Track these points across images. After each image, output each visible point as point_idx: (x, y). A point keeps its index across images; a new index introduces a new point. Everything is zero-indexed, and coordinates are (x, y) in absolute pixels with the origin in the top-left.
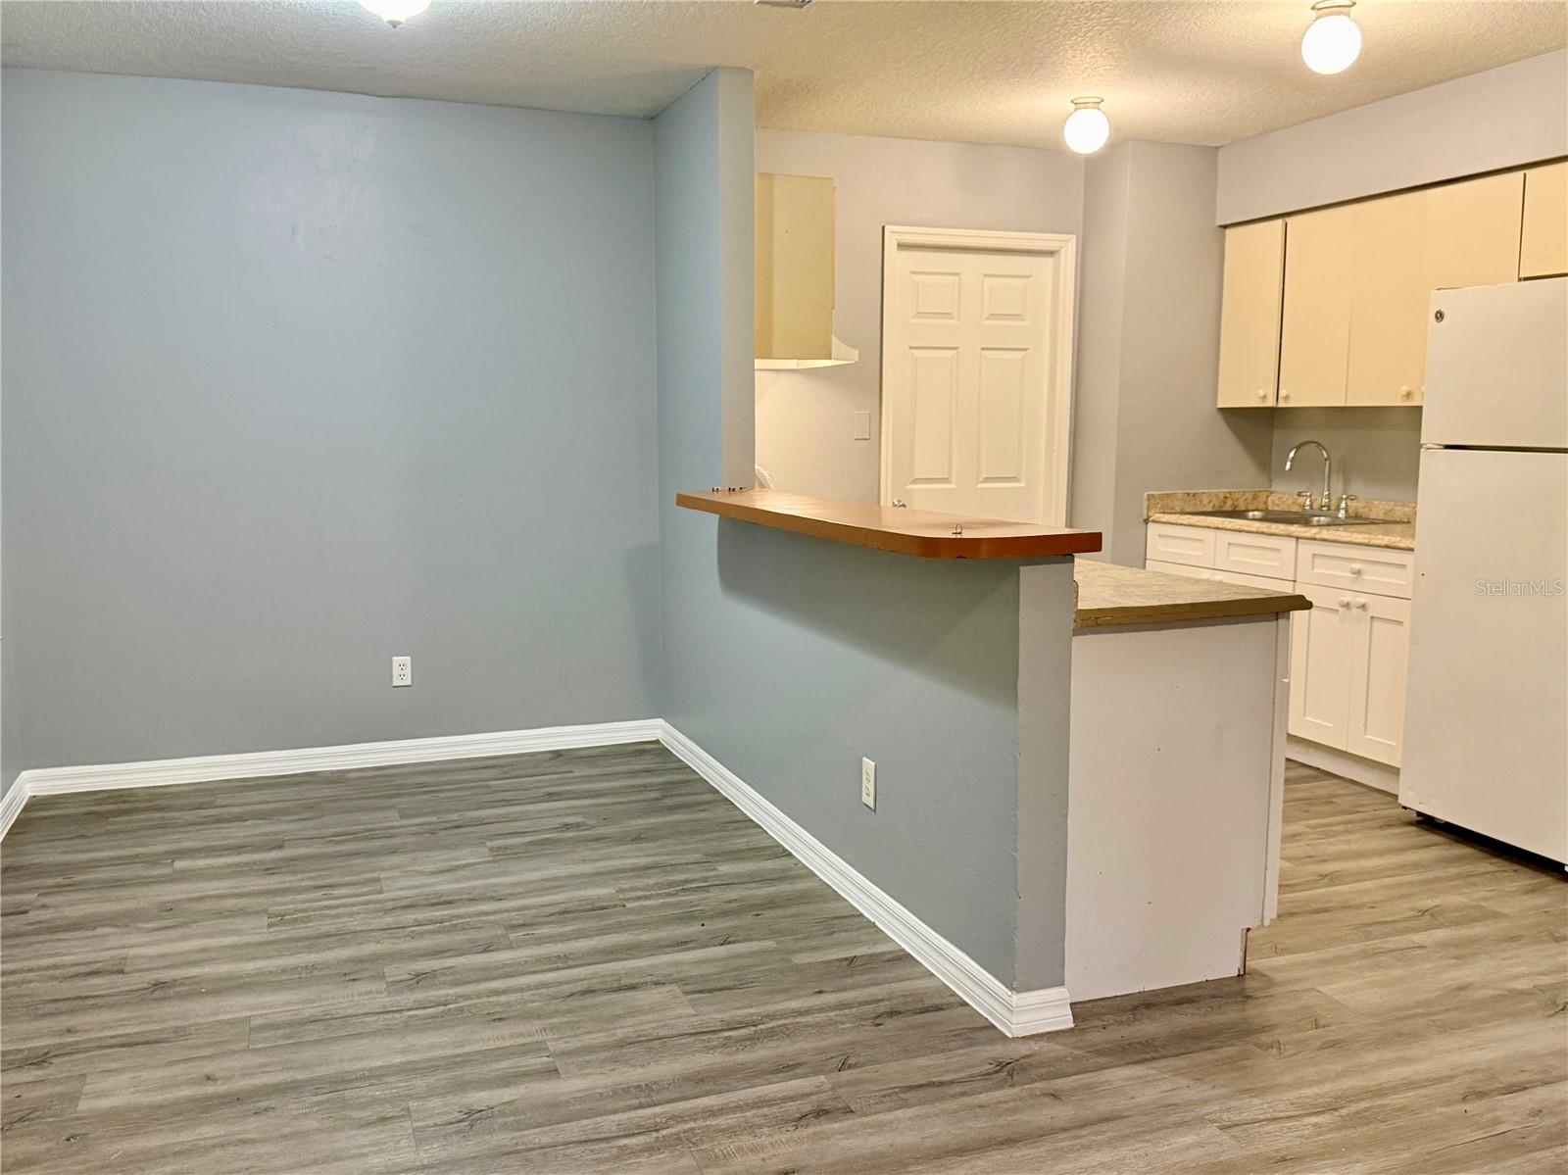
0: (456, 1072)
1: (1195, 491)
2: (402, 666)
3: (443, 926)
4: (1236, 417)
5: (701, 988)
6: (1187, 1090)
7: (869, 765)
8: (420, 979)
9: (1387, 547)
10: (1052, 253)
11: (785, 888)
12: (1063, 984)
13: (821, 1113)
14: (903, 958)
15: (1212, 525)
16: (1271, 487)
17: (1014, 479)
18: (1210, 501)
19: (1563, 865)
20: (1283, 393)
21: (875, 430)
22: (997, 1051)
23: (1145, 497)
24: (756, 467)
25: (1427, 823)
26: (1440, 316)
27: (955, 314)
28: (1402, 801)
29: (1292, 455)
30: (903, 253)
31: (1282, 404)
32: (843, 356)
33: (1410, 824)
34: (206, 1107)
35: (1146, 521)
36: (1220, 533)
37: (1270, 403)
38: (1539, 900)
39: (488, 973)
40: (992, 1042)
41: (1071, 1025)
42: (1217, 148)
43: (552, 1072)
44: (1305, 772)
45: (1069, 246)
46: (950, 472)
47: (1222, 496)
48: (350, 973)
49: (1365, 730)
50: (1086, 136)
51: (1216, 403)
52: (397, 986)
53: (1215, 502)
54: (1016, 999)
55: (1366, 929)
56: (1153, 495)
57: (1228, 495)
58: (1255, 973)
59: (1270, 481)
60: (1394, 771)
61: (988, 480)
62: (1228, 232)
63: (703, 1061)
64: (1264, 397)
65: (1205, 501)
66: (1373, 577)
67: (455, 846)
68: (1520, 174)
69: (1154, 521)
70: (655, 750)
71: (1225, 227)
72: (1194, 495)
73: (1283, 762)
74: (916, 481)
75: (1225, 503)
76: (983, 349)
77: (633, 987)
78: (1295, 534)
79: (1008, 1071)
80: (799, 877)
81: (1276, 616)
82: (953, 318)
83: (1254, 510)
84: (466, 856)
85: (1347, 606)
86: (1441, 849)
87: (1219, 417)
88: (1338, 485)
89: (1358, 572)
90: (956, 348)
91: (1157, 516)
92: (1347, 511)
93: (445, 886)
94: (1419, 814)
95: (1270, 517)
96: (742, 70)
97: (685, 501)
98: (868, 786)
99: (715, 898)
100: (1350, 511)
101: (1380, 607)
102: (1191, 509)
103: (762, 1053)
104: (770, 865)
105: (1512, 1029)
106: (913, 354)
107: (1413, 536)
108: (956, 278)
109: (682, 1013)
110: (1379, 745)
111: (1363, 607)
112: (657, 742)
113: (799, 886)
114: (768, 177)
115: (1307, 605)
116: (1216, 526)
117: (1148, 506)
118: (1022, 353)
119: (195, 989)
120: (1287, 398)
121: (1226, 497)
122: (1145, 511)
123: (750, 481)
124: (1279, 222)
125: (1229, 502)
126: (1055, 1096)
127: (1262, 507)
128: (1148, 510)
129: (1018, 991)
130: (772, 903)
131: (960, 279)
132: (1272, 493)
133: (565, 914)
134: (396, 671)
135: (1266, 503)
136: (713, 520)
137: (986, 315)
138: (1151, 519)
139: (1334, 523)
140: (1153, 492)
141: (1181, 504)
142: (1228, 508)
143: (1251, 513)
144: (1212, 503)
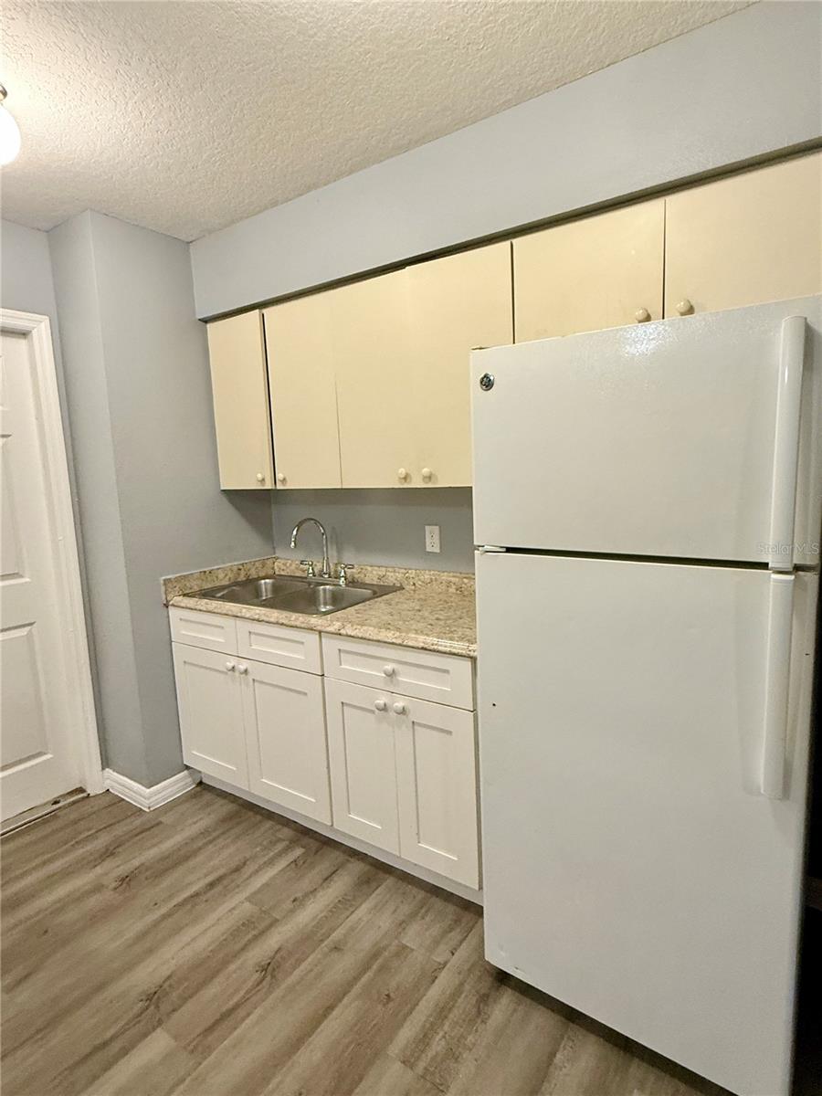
1: (210, 569)
4: (238, 498)
9: (423, 649)
10: (24, 334)
15: (230, 613)
16: (274, 553)
18: (226, 575)
20: (280, 476)
23: (162, 582)
26: (487, 383)
29: (295, 532)
31: (279, 487)
35: (166, 606)
36: (239, 622)
37: (269, 485)
42: (188, 243)
45: (42, 329)
47: (235, 568)
49: (419, 838)
51: (219, 486)
53: (230, 575)
56: (170, 579)
57: (241, 567)
59: (274, 548)
62: (209, 324)
64: (263, 480)
65: (221, 575)
68: (505, 244)
69: (173, 605)
71: (206, 321)
72: (210, 572)
75: (239, 574)
78: (319, 628)
83: (264, 579)
87: (224, 500)
88: (333, 553)
89: (391, 673)
91: (178, 600)
92: (346, 579)
100: (348, 576)
116: (235, 614)
117: (166, 590)
118: (4, 439)
120: (284, 481)
121: (240, 569)
122: (164, 597)
124: (256, 313)
125: (243, 573)
127: (271, 572)
128: (166, 594)
132: (277, 558)
135: (273, 568)
138: (171, 603)
140: (168, 577)
141: (199, 582)
142: (242, 578)
143: (263, 581)
144: (230, 579)
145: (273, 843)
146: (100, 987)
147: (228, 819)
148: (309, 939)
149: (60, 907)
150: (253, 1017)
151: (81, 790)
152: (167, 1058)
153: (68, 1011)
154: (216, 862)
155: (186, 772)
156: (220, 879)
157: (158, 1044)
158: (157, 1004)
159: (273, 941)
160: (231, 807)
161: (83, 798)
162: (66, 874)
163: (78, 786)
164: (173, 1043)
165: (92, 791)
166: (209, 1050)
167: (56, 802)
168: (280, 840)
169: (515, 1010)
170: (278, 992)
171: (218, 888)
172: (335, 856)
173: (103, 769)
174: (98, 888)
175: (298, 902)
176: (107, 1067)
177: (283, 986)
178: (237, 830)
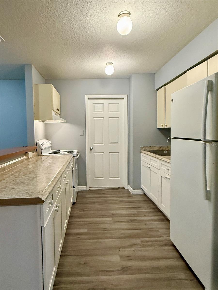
1: (152, 146)
10: (123, 98)
17: (117, 143)
21: (85, 133)
23: (140, 147)
26: (172, 101)
27: (103, 111)
30: (90, 100)
31: (166, 127)
37: (164, 127)
42: (155, 74)
45: (126, 97)
46: (103, 141)
47: (159, 147)
51: (157, 127)
56: (142, 147)
57: (161, 147)
61: (111, 143)
64: (162, 126)
65: (155, 148)
69: (142, 153)
71: (157, 90)
72: (152, 147)
74: (95, 143)
76: (109, 118)
78: (159, 158)
82: (102, 112)
90: (103, 118)
106: (94, 119)
108: (103, 104)
116: (149, 154)
117: (141, 149)
118: (118, 118)
131: (104, 105)
137: (110, 111)
140: (142, 146)
141: (149, 149)
142: (161, 149)
143: (165, 151)
144: (157, 149)
145: (149, 207)
146: (107, 210)
147: (145, 201)
148: (142, 221)
149: (110, 200)
150: (124, 224)
151: (124, 187)
152: (110, 221)
153: (102, 210)
154: (136, 205)
155: (142, 190)
156: (135, 207)
157: (110, 219)
158: (113, 215)
159: (135, 218)
160: (147, 199)
161: (124, 189)
162: (114, 197)
163: (124, 186)
164: (112, 220)
165: (125, 188)
166: (115, 223)
167: (119, 187)
168: (151, 207)
169: (171, 250)
170: (130, 223)
171: (134, 208)
172: (160, 214)
173: (128, 184)
174: (117, 200)
175: (145, 216)
176: (103, 217)
177: (132, 223)
178: (144, 203)
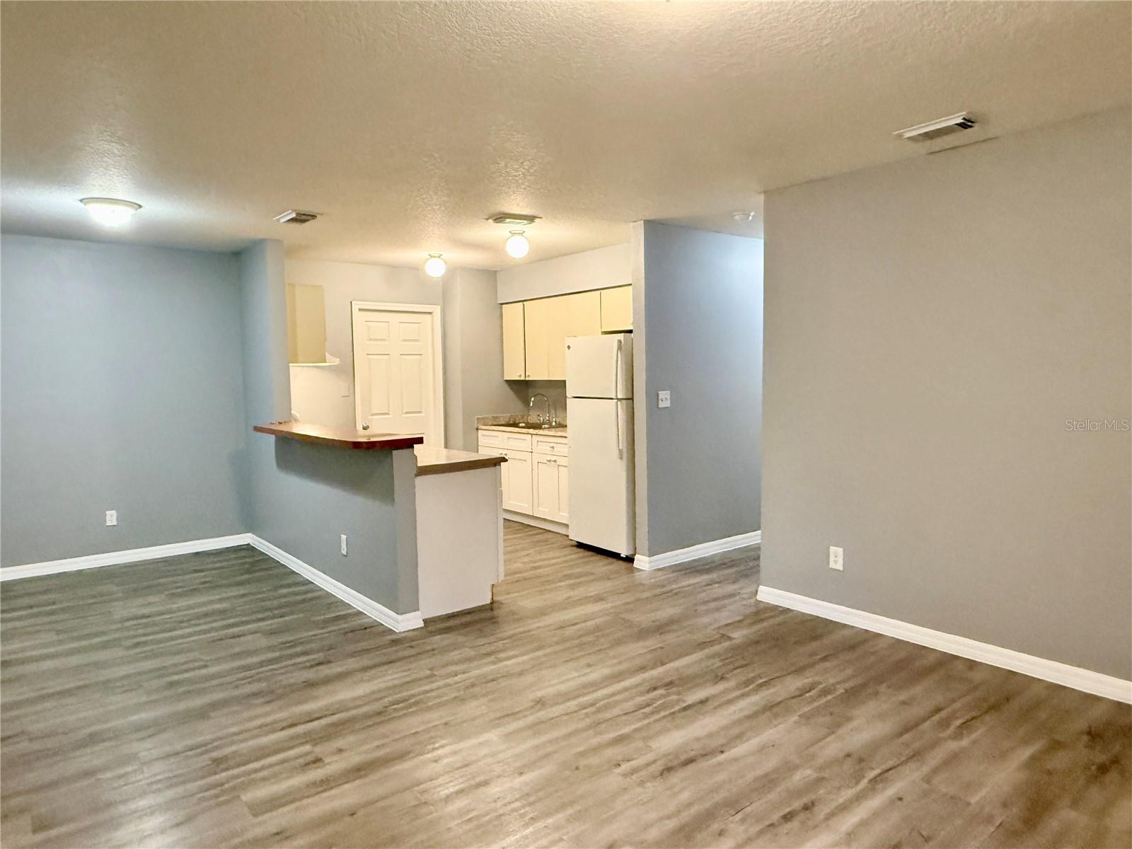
0: (160, 672)
1: (497, 416)
2: (111, 515)
3: (146, 625)
4: (513, 384)
5: (272, 633)
6: (461, 639)
7: (344, 537)
8: (137, 645)
9: (561, 437)
10: (430, 313)
11: (310, 595)
12: (418, 610)
13: (320, 664)
14: (359, 613)
16: (527, 413)
17: (420, 413)
18: (504, 420)
19: (620, 554)
20: (527, 375)
21: (352, 391)
22: (394, 637)
23: (476, 419)
24: (293, 412)
25: (581, 545)
26: (569, 347)
27: (387, 339)
28: (570, 538)
29: (533, 399)
30: (362, 313)
31: (527, 379)
32: (333, 361)
33: (572, 546)
34: (43, 698)
35: (477, 429)
37: (523, 378)
38: (611, 567)
39: (172, 639)
40: (391, 634)
41: (423, 625)
42: (496, 271)
43: (206, 666)
44: (542, 531)
45: (437, 310)
46: (388, 410)
47: (508, 417)
48: (105, 646)
50: (435, 270)
51: (503, 377)
52: (128, 648)
53: (507, 420)
54: (400, 617)
55: (543, 584)
56: (479, 418)
57: (510, 417)
58: (496, 602)
59: (526, 410)
60: (567, 526)
61: (407, 413)
62: (503, 306)
63: (271, 655)
64: (520, 376)
65: (502, 419)
66: (558, 449)
67: (147, 595)
68: (599, 291)
69: (480, 429)
70: (249, 548)
71: (503, 304)
73: (502, 520)
74: (372, 415)
75: (510, 420)
76: (401, 355)
77: (239, 636)
78: (531, 433)
79: (395, 642)
80: (318, 591)
81: (495, 465)
82: (386, 341)
83: (521, 423)
84: (151, 599)
85: (550, 461)
86: (582, 553)
87: (506, 384)
89: (553, 447)
90: (388, 355)
91: (482, 427)
92: (556, 422)
93: (146, 611)
94: (577, 542)
95: (529, 426)
96: (278, 240)
97: (257, 429)
98: (344, 546)
99: (276, 603)
101: (561, 461)
102: (495, 423)
103: (299, 649)
104: (303, 588)
105: (581, 608)
106: (369, 358)
107: (566, 432)
108: (387, 323)
109: (264, 642)
110: (563, 517)
111: (555, 461)
112: (249, 544)
113: (316, 594)
114: (292, 285)
115: (506, 460)
117: (477, 422)
118: (419, 357)
119: (23, 662)
120: (529, 376)
122: (477, 426)
123: (290, 419)
124: (521, 303)
125: (512, 420)
126: (411, 647)
127: (524, 422)
129: (401, 614)
130: (304, 601)
131: (389, 324)
132: (527, 416)
133: (206, 615)
134: (108, 518)
135: (526, 420)
136: (272, 438)
137: (402, 340)
139: (551, 427)
